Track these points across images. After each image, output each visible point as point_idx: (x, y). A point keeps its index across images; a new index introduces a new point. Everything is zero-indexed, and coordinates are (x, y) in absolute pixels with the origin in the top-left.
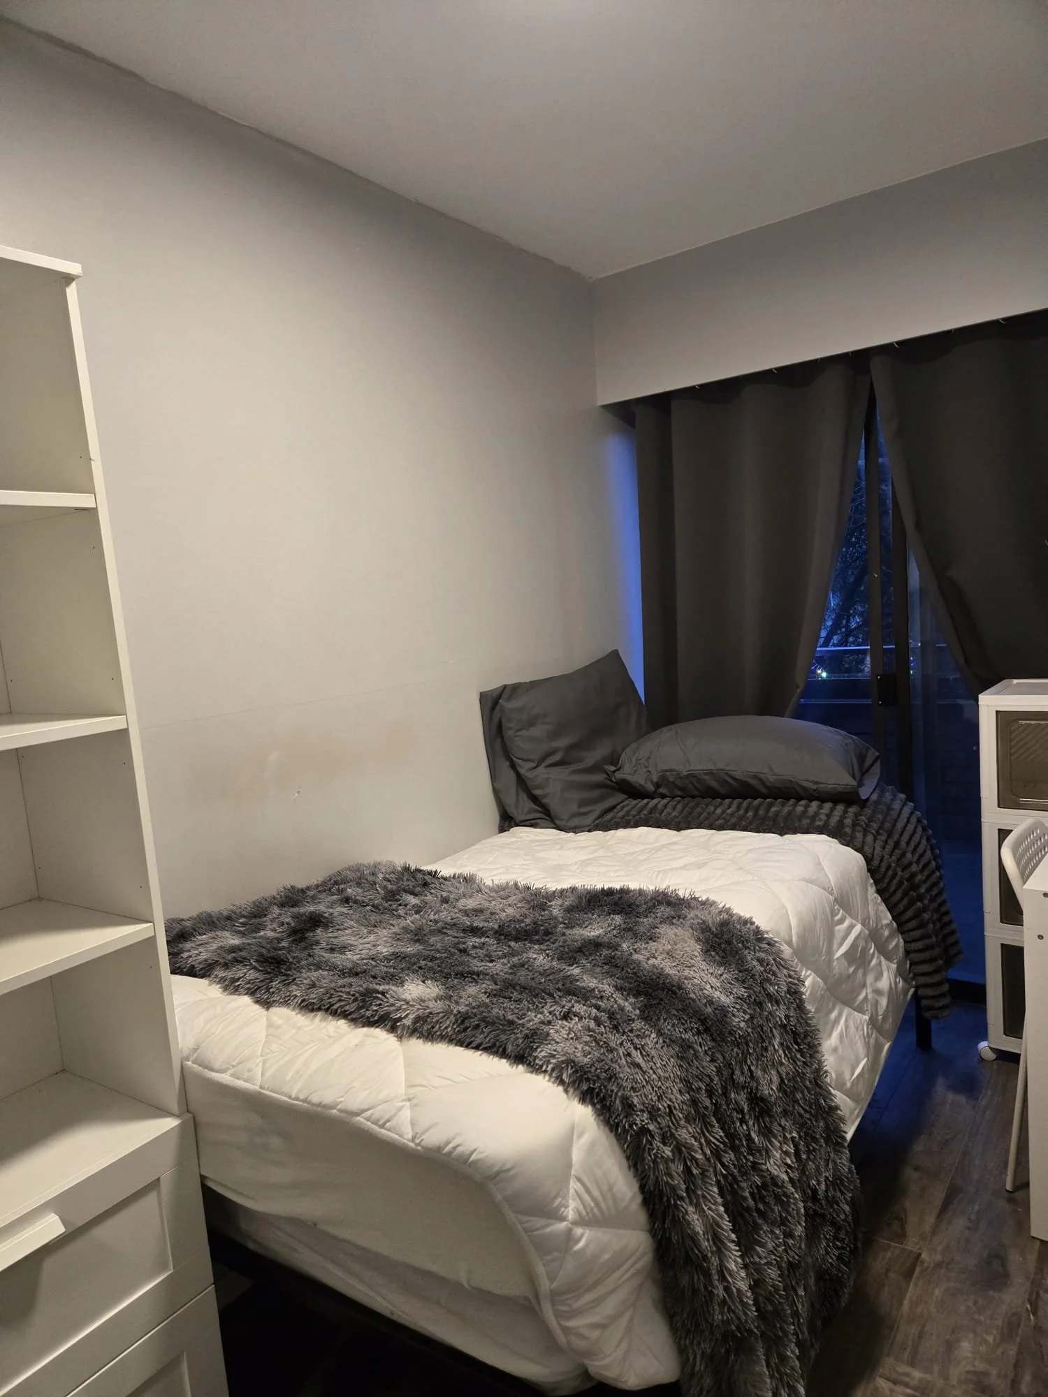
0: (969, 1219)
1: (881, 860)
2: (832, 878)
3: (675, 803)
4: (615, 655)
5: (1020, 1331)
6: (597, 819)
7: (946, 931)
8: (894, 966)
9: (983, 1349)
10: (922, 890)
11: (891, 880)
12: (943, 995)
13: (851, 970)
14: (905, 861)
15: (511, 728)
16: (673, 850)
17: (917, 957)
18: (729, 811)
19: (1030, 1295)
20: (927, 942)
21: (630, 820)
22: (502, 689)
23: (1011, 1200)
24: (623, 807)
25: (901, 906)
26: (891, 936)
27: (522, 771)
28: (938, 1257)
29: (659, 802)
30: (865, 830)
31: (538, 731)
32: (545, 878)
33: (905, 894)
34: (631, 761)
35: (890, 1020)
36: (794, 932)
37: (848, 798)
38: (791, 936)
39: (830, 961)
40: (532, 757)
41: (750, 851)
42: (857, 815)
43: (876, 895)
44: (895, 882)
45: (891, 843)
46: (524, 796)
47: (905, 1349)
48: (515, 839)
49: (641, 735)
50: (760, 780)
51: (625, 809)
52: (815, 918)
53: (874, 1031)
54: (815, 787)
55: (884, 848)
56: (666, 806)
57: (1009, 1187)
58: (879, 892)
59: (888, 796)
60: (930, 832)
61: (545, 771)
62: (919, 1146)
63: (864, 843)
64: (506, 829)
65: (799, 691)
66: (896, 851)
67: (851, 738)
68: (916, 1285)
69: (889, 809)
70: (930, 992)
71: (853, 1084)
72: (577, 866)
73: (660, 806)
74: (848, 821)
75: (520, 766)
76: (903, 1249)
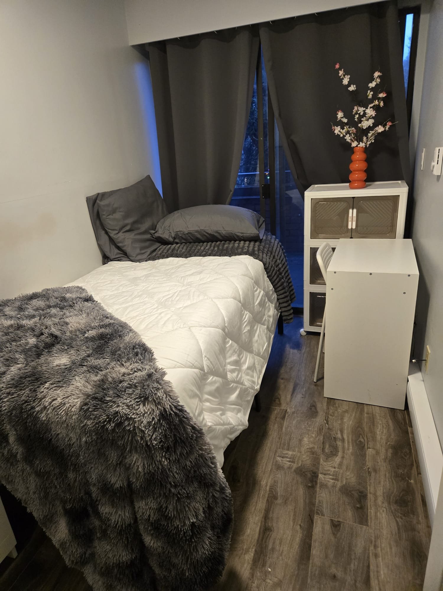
0: (302, 394)
1: (269, 264)
2: (252, 273)
3: (183, 246)
4: (148, 177)
5: (323, 431)
6: (149, 255)
7: (290, 289)
8: (274, 305)
9: (312, 439)
10: (283, 274)
11: (273, 272)
12: (290, 314)
13: (261, 309)
14: (277, 263)
15: (104, 215)
16: (185, 267)
17: (281, 301)
18: (207, 248)
19: (326, 417)
20: (285, 294)
21: (164, 255)
22: (97, 195)
23: (316, 384)
24: (160, 250)
25: (276, 281)
26: (272, 294)
27: (111, 235)
28: (293, 410)
29: (176, 246)
30: (263, 252)
31: (118, 215)
32: (130, 284)
33: (278, 276)
34: (162, 227)
35: (274, 326)
36: (241, 297)
37: (255, 239)
38: (240, 298)
39: (254, 307)
40: (116, 228)
41: (219, 265)
42: (259, 246)
43: (267, 278)
44: (274, 272)
45: (272, 256)
46: (113, 247)
47: (285, 445)
48: (112, 267)
49: (164, 216)
50: (219, 233)
51: (161, 250)
52: (248, 290)
53: (268, 332)
54: (242, 235)
55: (270, 259)
56: (179, 247)
57: (315, 381)
58: (268, 277)
59: (269, 237)
60: (284, 251)
61: (122, 234)
62: (282, 371)
63: (263, 257)
64: (106, 263)
65: (231, 193)
66: (274, 259)
67: (254, 213)
68: (286, 421)
69: (270, 242)
70: (286, 314)
71: (263, 353)
72: (144, 277)
73: (176, 248)
74: (256, 249)
75: (110, 233)
76: (280, 409)
